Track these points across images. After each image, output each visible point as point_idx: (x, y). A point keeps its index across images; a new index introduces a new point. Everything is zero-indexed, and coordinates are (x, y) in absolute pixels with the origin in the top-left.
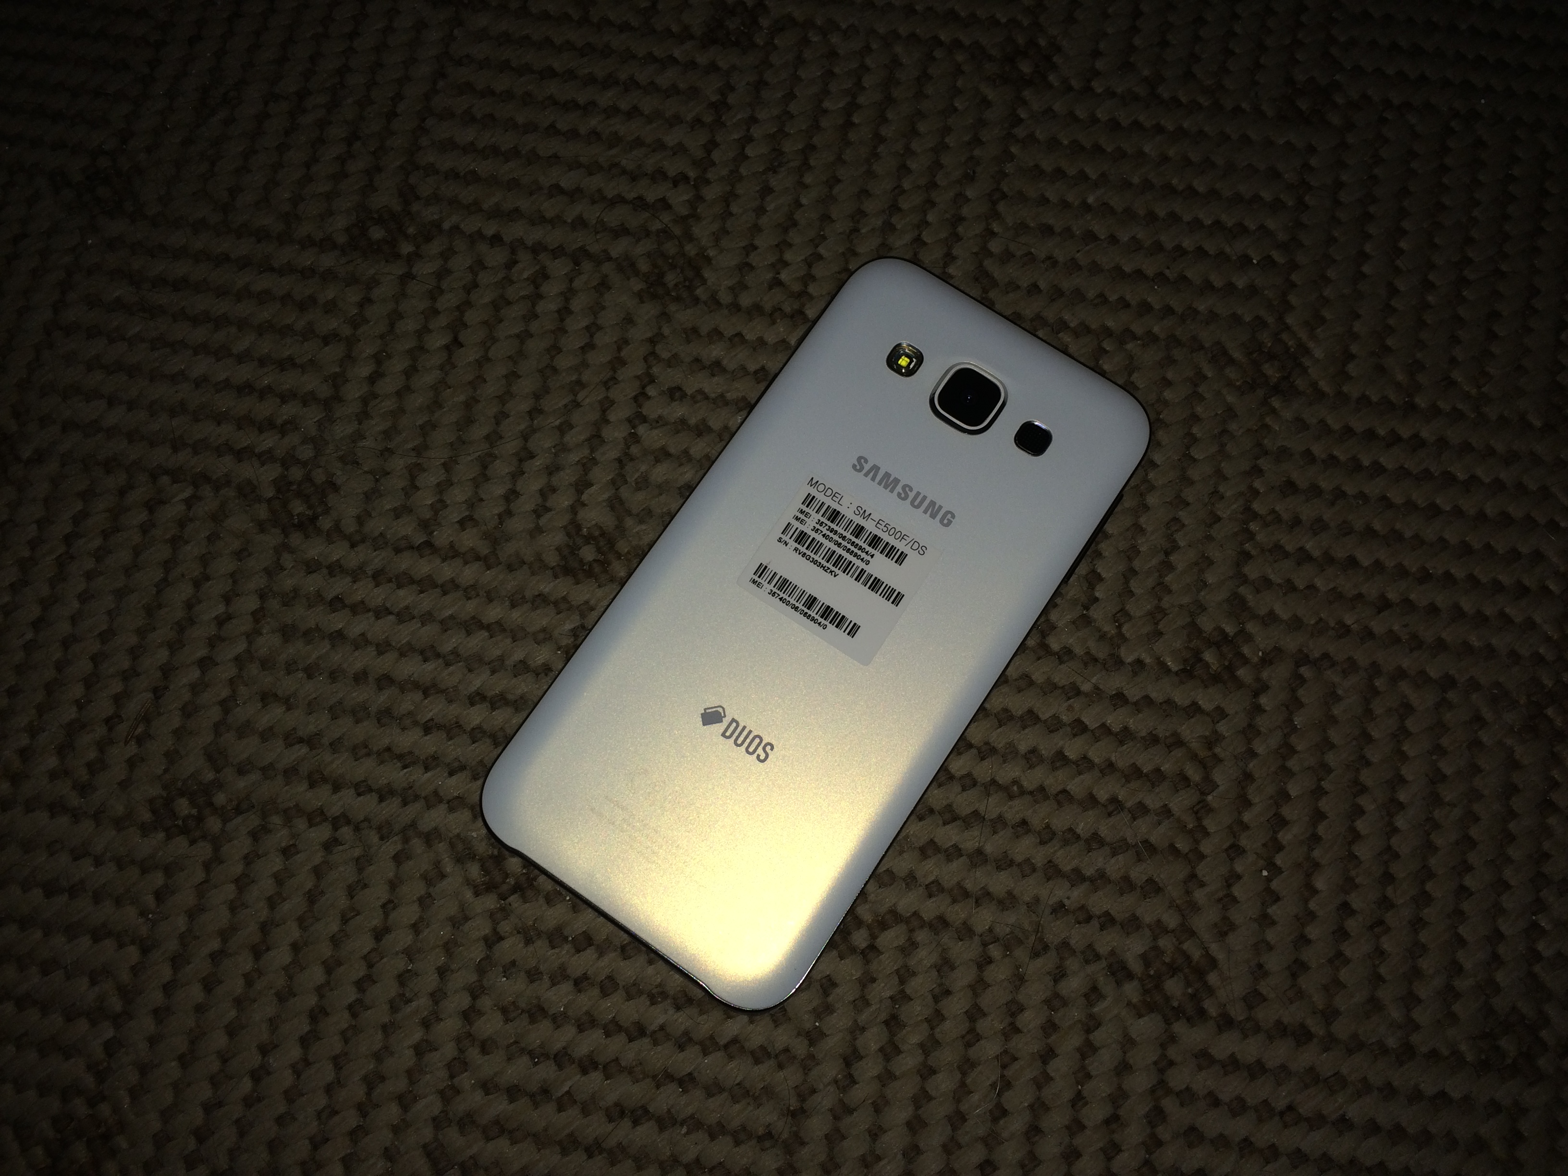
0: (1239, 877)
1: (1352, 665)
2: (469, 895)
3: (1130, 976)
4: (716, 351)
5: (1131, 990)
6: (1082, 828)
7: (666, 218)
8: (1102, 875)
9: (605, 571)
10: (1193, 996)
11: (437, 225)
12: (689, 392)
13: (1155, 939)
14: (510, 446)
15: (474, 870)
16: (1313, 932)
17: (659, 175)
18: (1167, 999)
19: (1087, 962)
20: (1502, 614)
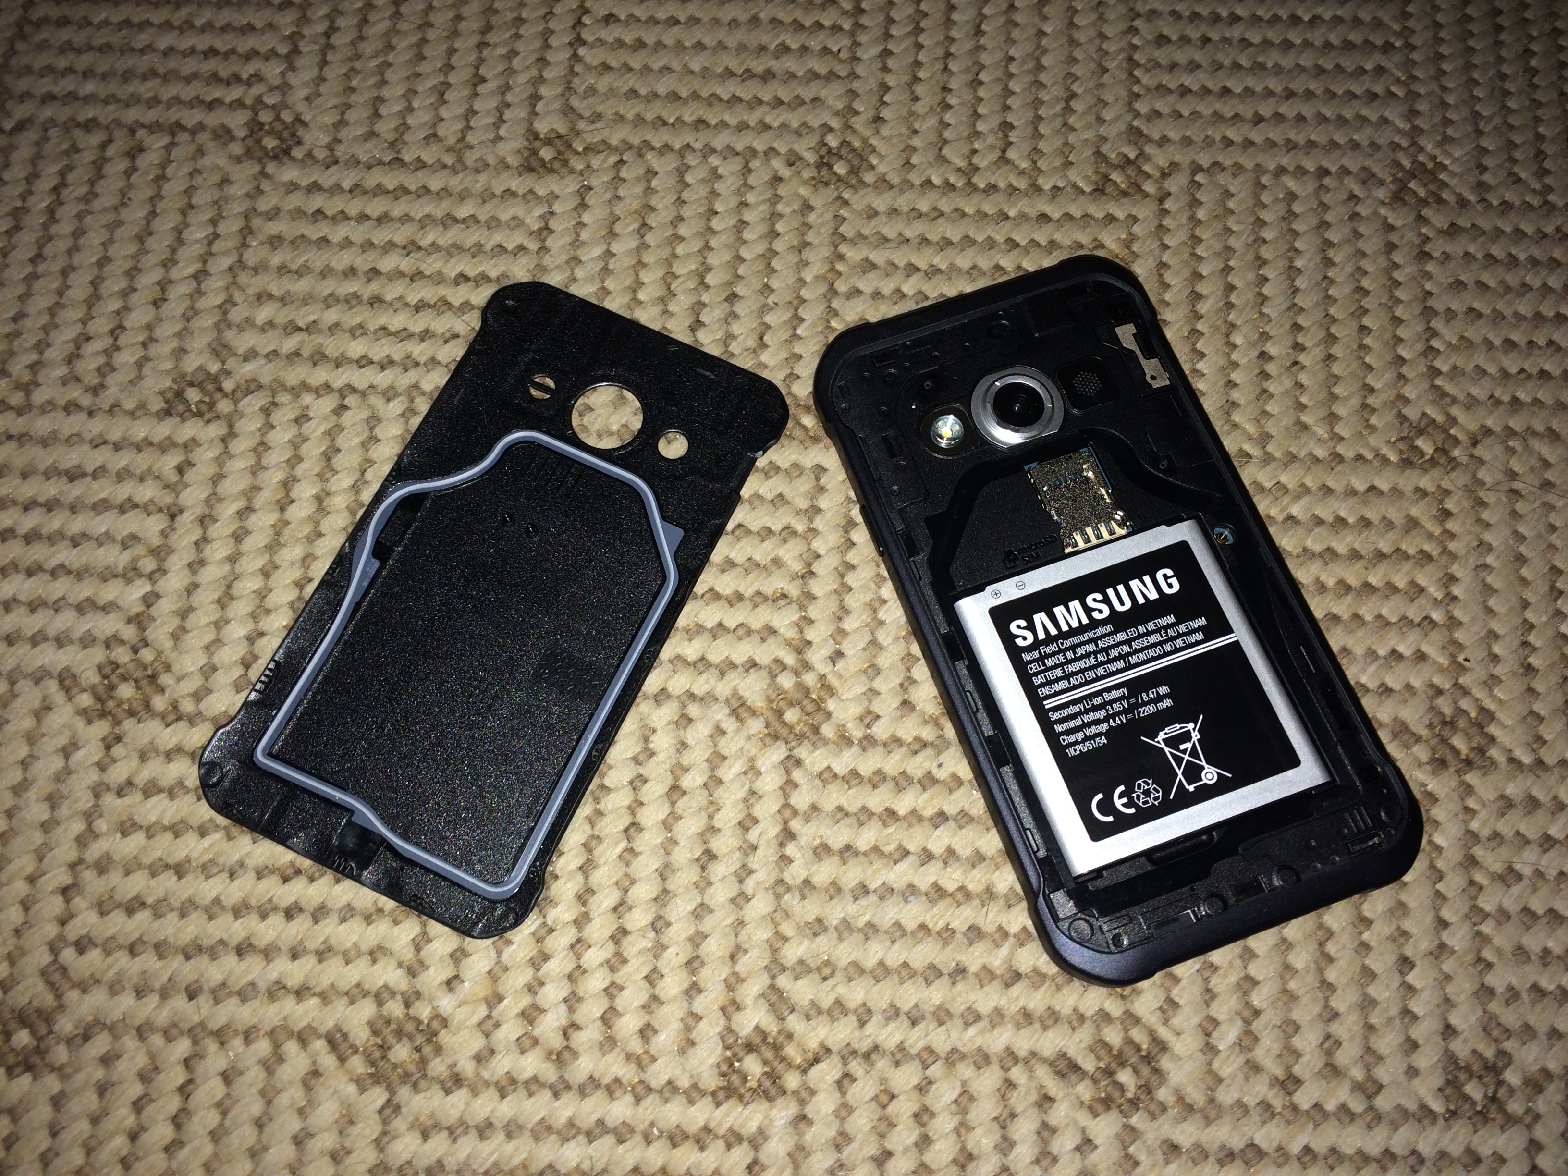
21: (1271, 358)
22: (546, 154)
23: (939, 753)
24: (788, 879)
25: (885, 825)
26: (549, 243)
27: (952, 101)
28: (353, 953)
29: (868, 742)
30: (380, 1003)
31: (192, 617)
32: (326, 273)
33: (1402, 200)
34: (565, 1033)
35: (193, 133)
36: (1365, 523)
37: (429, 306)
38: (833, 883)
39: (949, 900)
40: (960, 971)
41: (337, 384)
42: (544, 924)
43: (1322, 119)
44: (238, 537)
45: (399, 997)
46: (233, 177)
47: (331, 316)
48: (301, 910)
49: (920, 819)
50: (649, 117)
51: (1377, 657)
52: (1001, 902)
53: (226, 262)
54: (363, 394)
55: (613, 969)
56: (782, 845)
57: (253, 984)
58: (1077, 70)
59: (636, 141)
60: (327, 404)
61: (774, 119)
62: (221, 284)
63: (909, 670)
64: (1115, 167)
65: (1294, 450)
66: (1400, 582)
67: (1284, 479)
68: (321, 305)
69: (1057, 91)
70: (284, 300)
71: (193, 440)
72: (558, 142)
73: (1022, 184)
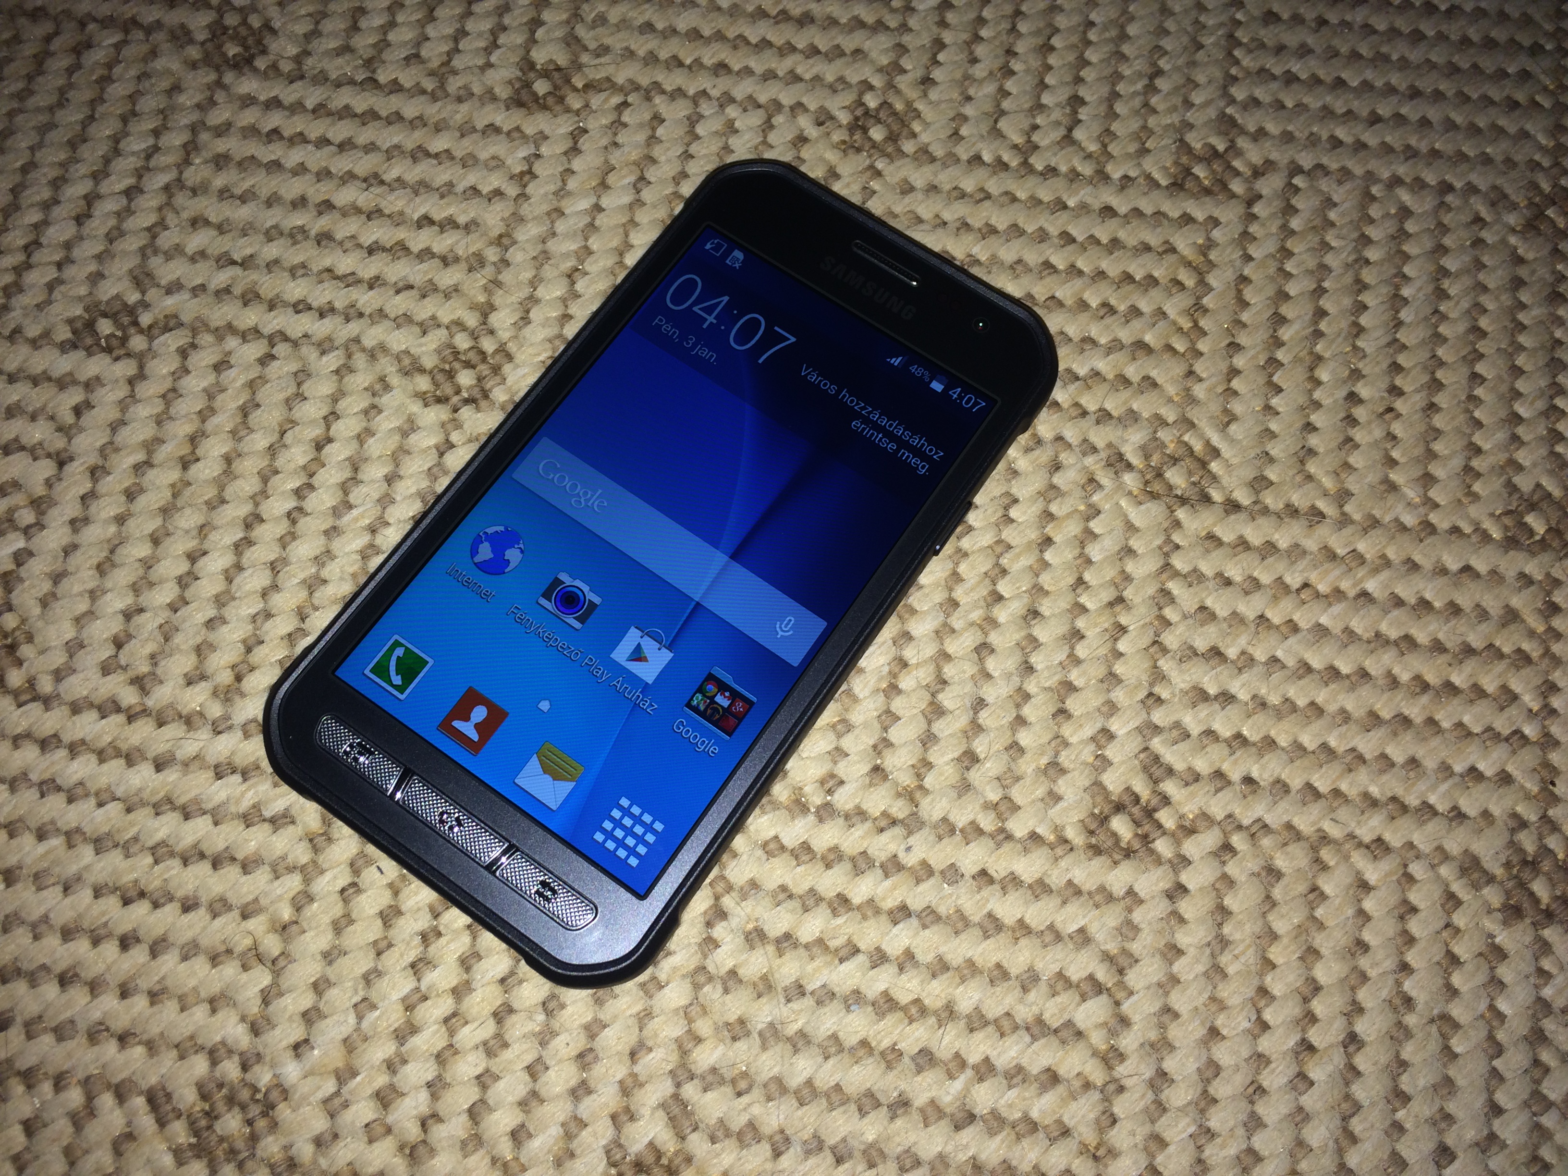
21: (1361, 401)
22: (541, 87)
23: (910, 833)
24: (711, 968)
25: (835, 913)
26: (530, 190)
27: (1016, 65)
28: (191, 999)
29: (826, 812)
30: (214, 1062)
31: (65, 583)
32: (271, 202)
33: (1536, 228)
34: (424, 1125)
35: (149, 30)
36: (1454, 609)
37: (384, 249)
38: (765, 978)
39: (900, 1014)
40: (902, 1104)
41: (267, 330)
42: (417, 989)
43: (1450, 126)
44: (131, 495)
45: (236, 1058)
46: (184, 85)
47: (272, 251)
48: (138, 940)
49: (878, 911)
50: (664, 55)
51: (1452, 774)
52: (962, 1023)
53: (163, 179)
54: (295, 344)
55: (490, 1053)
56: (709, 924)
57: (72, 1022)
58: (1167, 44)
59: (644, 81)
60: (254, 350)
61: (807, 69)
62: (155, 203)
63: (886, 729)
64: (1200, 159)
65: (1377, 513)
66: (1490, 685)
67: (1361, 547)
68: (261, 237)
69: (1140, 65)
70: (221, 229)
71: (98, 378)
72: (556, 75)
73: (1086, 169)
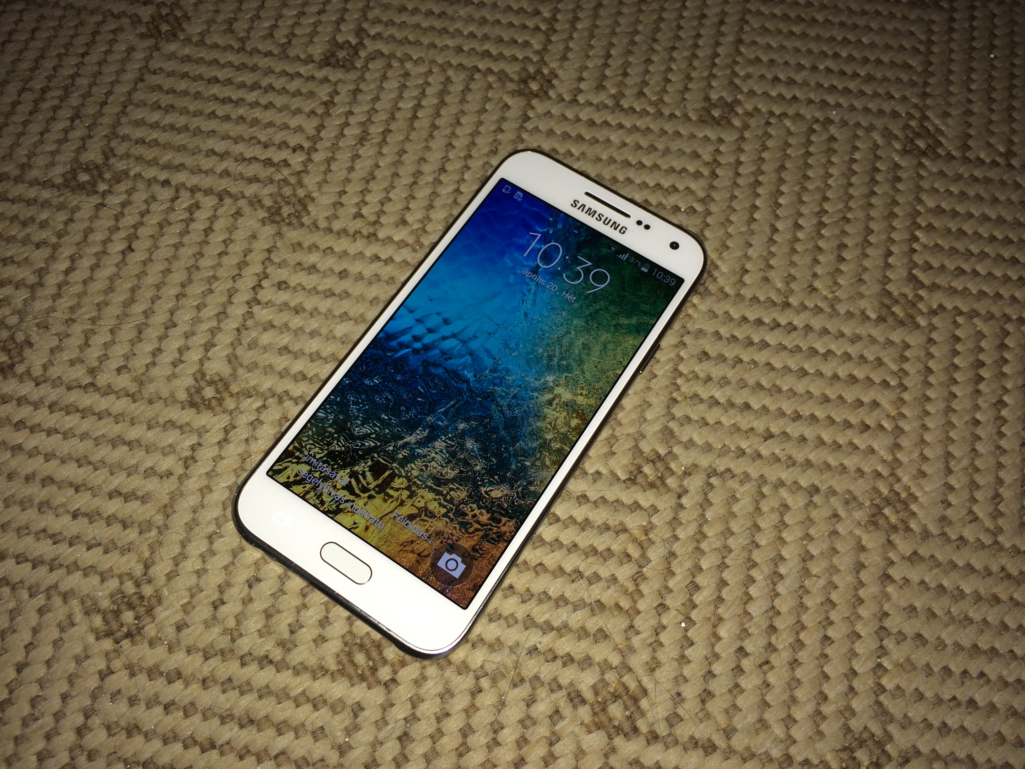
0: (664, 627)
1: (747, 477)
2: (91, 638)
3: (584, 702)
4: (313, 258)
5: (584, 712)
6: (553, 592)
7: (286, 172)
8: (566, 626)
9: (220, 405)
10: (629, 718)
11: (126, 173)
12: (292, 285)
13: (603, 674)
14: (160, 318)
15: (98, 621)
16: (717, 668)
17: (283, 145)
18: (610, 720)
19: (552, 691)
20: (851, 443)
